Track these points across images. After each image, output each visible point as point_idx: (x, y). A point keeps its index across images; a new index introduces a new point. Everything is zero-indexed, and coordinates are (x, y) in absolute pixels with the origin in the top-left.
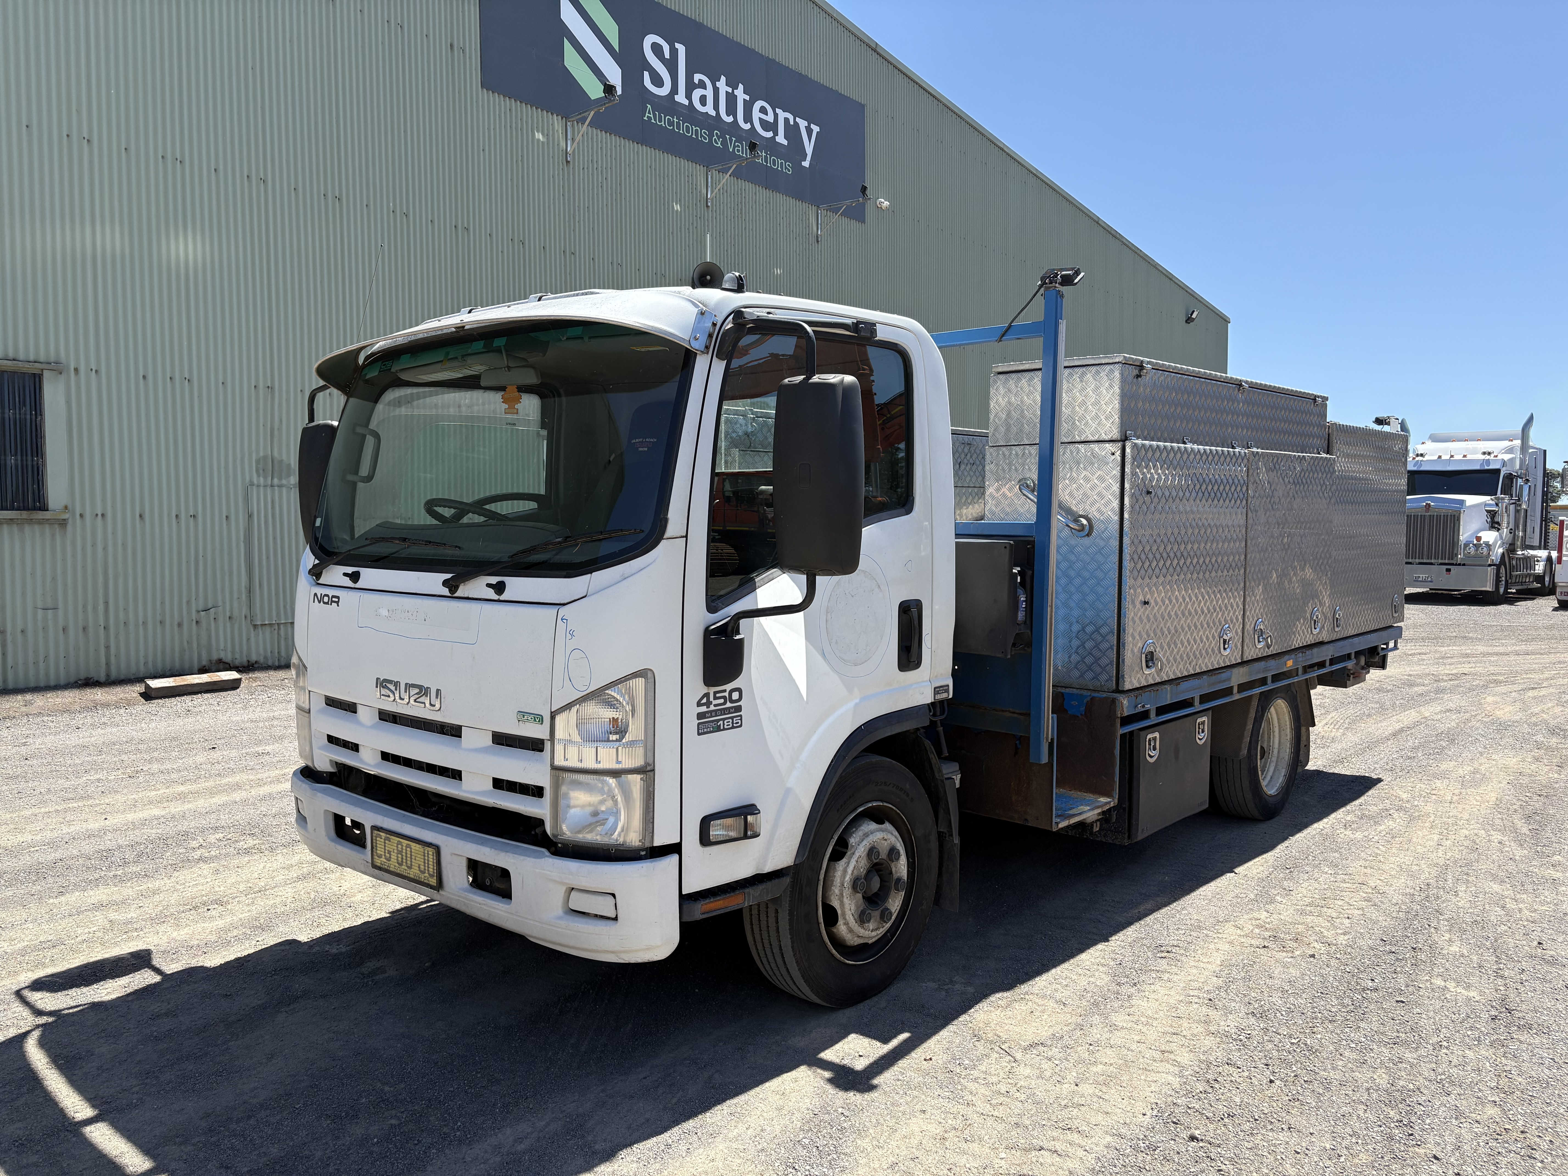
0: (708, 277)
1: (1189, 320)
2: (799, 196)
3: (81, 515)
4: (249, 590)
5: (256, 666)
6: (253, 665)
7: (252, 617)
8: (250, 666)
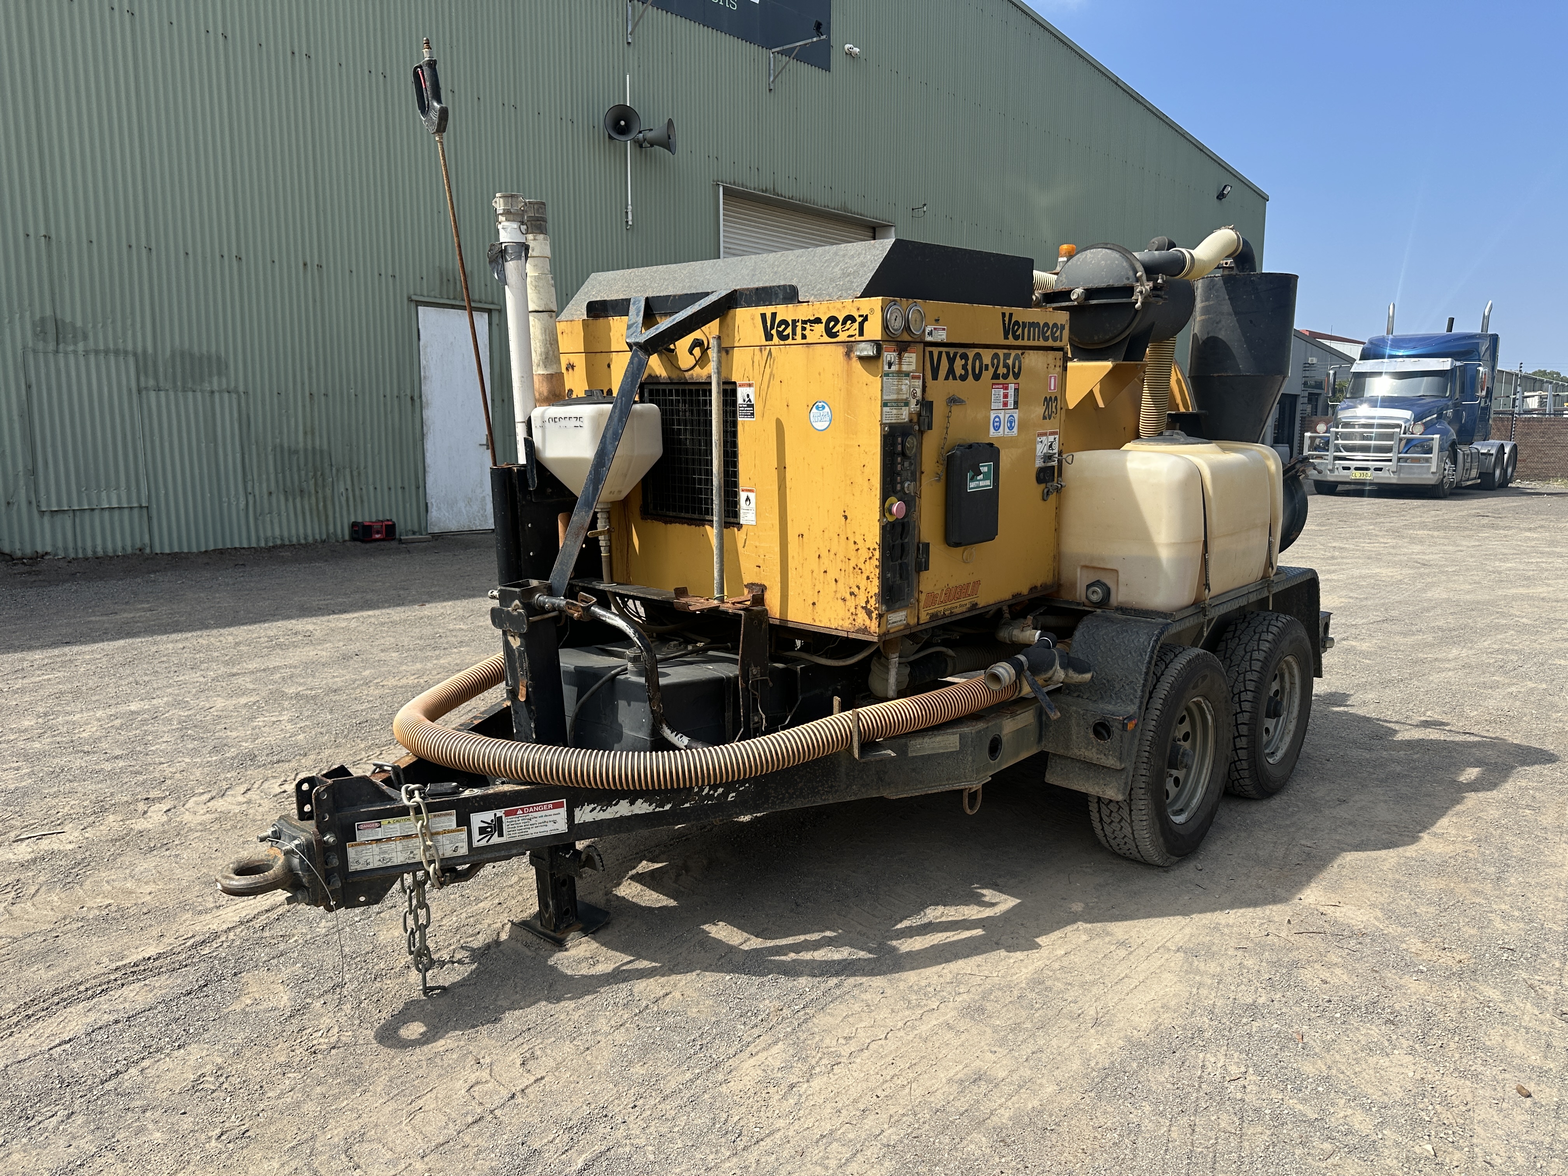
0: (623, 123)
1: (1221, 196)
2: (747, 37)
4: (34, 472)
5: (47, 557)
6: (42, 557)
7: (38, 502)
8: (37, 558)
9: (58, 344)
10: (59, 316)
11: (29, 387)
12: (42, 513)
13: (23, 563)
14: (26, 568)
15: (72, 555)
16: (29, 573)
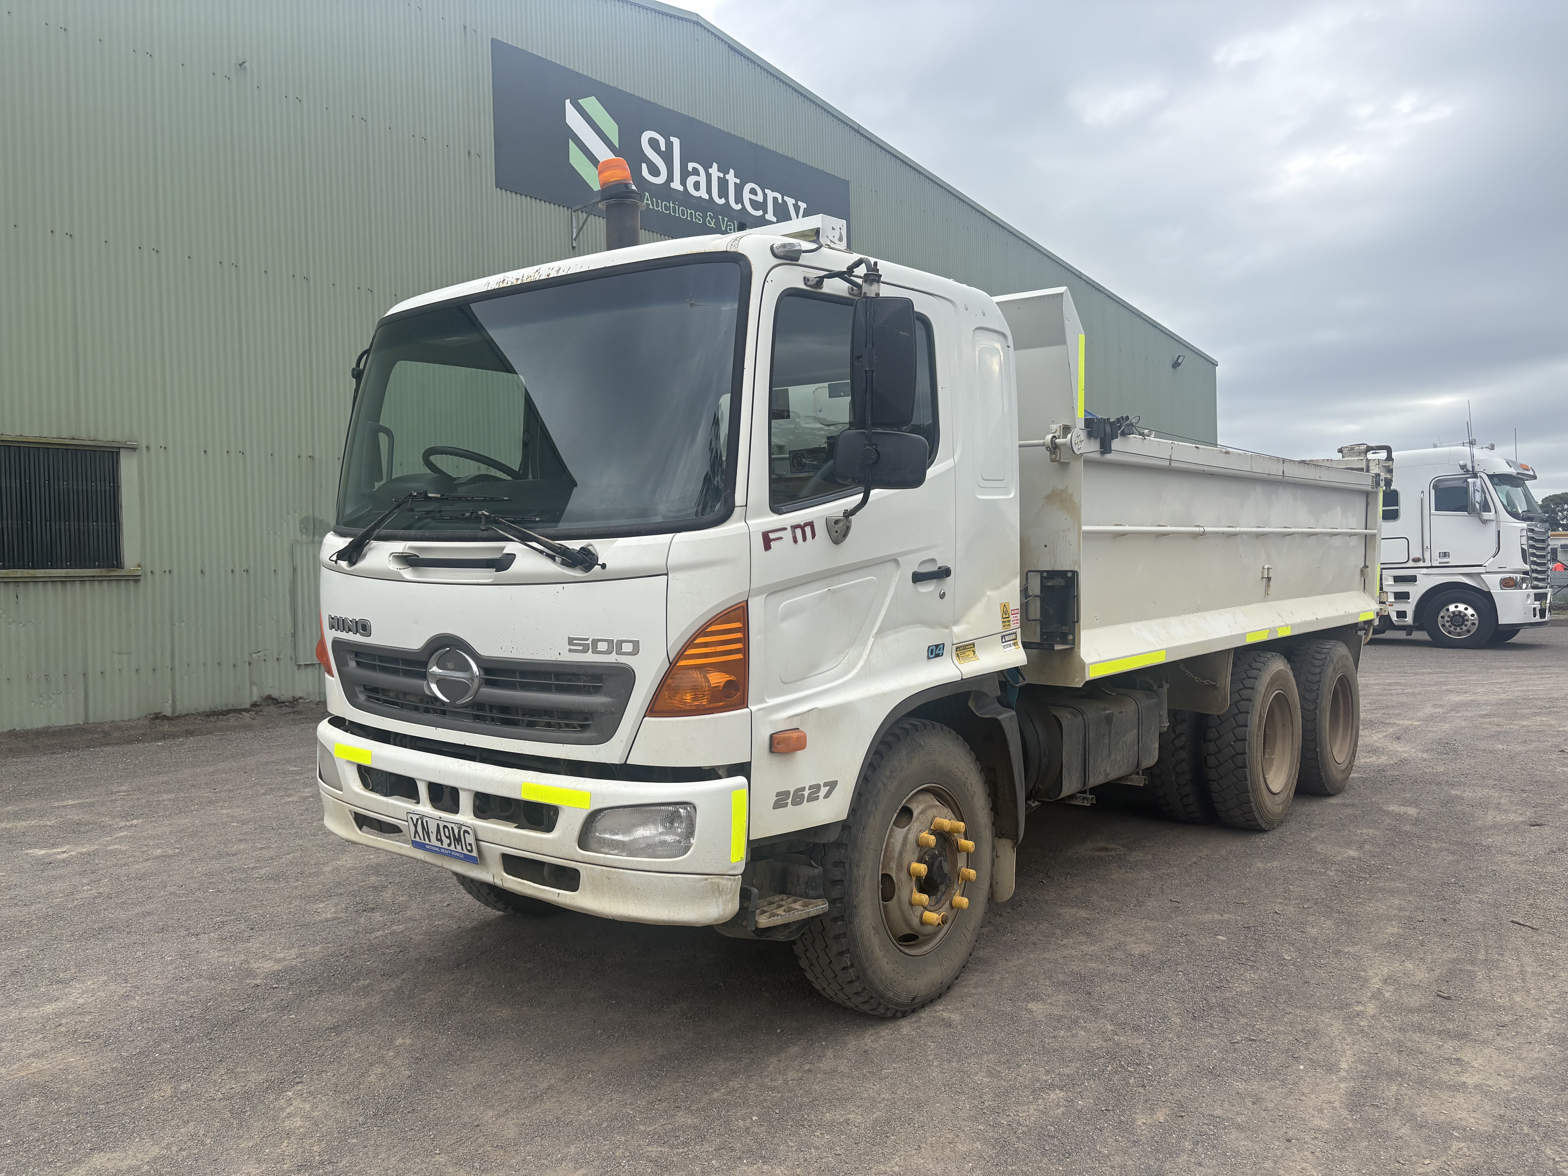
3: (152, 572)
4: (294, 635)
5: (300, 701)
6: (297, 700)
7: (296, 658)
8: (295, 701)
9: (314, 536)
10: (317, 515)
11: (295, 570)
12: (299, 666)
13: (287, 706)
14: (290, 710)
15: (318, 699)
16: (294, 712)
